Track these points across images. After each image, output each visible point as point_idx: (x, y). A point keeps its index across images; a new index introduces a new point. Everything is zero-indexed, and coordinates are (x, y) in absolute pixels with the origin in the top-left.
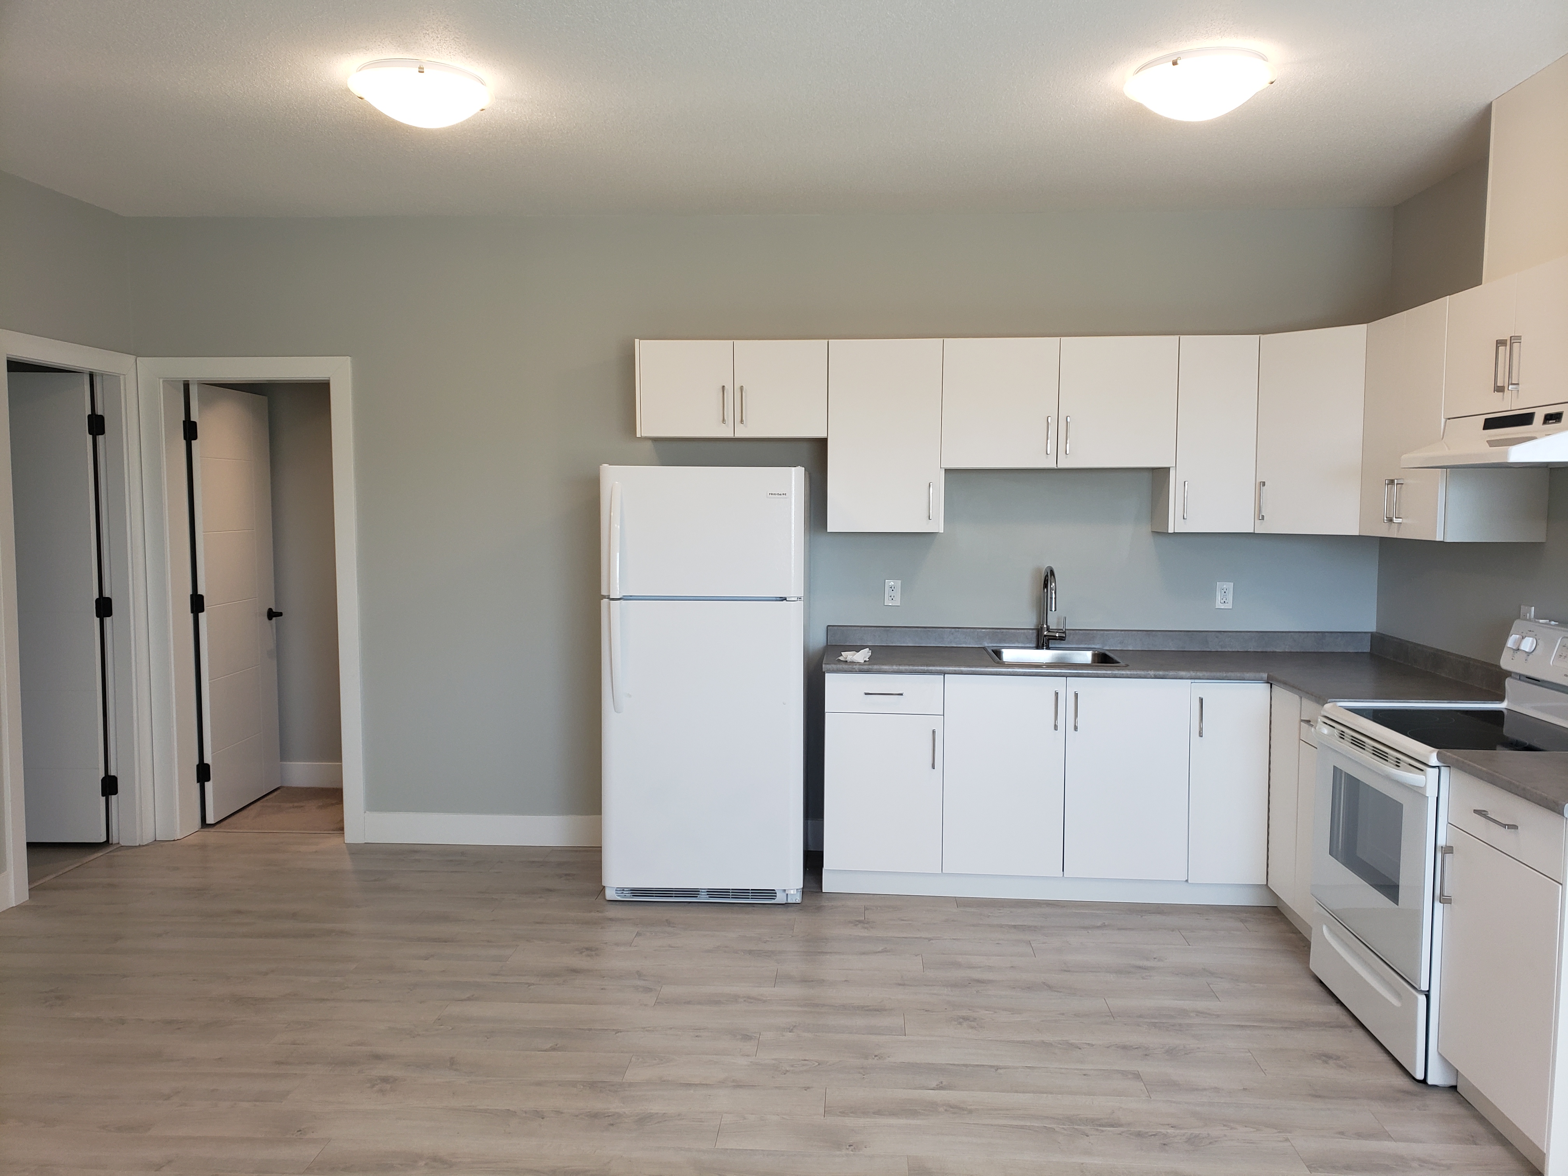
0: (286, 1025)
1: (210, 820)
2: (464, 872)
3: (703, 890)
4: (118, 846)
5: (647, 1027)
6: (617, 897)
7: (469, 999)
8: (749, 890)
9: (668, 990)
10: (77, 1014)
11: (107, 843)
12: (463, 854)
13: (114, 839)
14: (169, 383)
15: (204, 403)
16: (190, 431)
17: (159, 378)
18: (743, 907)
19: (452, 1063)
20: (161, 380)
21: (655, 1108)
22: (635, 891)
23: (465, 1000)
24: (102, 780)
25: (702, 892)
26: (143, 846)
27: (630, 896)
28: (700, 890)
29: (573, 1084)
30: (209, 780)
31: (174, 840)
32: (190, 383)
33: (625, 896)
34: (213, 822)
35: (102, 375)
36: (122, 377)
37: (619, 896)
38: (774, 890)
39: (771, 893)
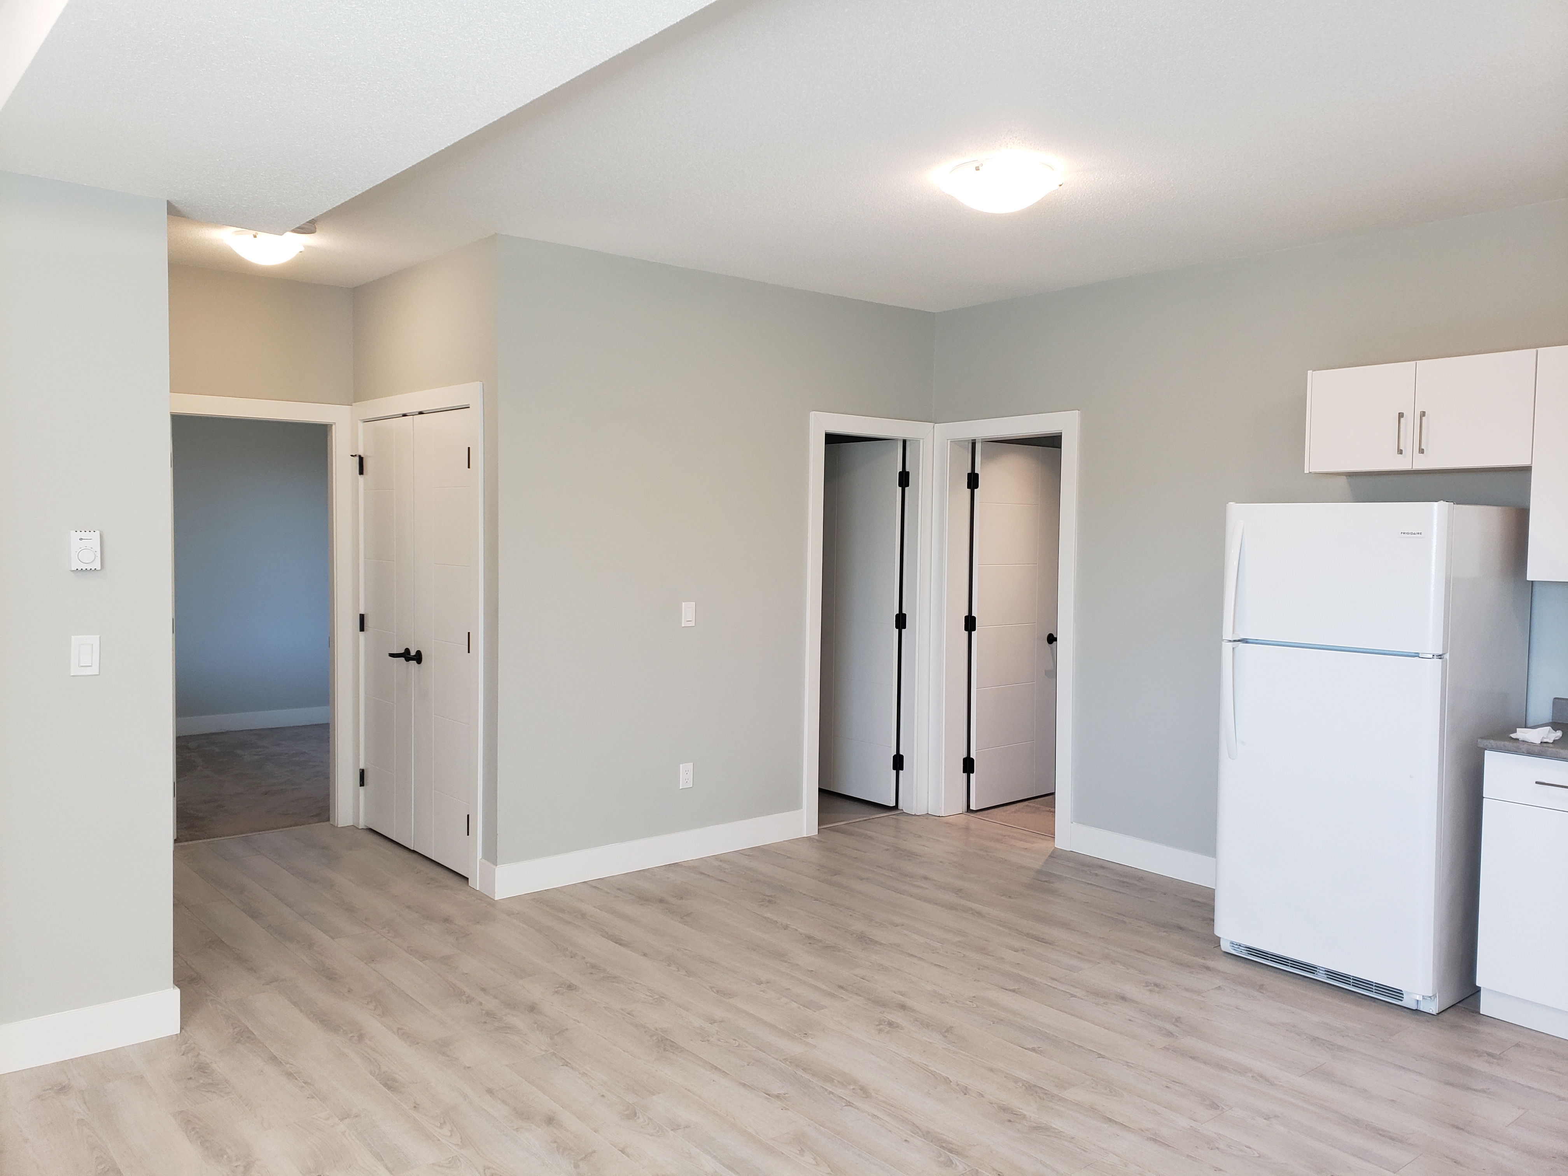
0: (870, 964)
1: (973, 807)
2: (1124, 893)
3: (1321, 968)
4: (901, 812)
5: (1130, 1063)
6: (1231, 950)
7: (1014, 991)
8: (1373, 982)
9: (1188, 1042)
10: (769, 915)
11: (896, 807)
12: (1141, 879)
13: (900, 806)
14: (956, 442)
15: (986, 457)
16: (973, 481)
17: (948, 440)
18: (1362, 998)
19: (947, 1031)
20: (949, 441)
21: (1057, 1124)
22: (1251, 950)
23: (1010, 990)
24: (894, 757)
25: (1319, 969)
26: (917, 815)
27: (1246, 953)
28: (1318, 968)
29: (1016, 1080)
30: (973, 772)
31: (939, 816)
32: (976, 441)
33: (1241, 951)
34: (974, 809)
35: (910, 440)
36: (921, 441)
37: (1234, 950)
38: (1401, 991)
39: (1397, 994)
